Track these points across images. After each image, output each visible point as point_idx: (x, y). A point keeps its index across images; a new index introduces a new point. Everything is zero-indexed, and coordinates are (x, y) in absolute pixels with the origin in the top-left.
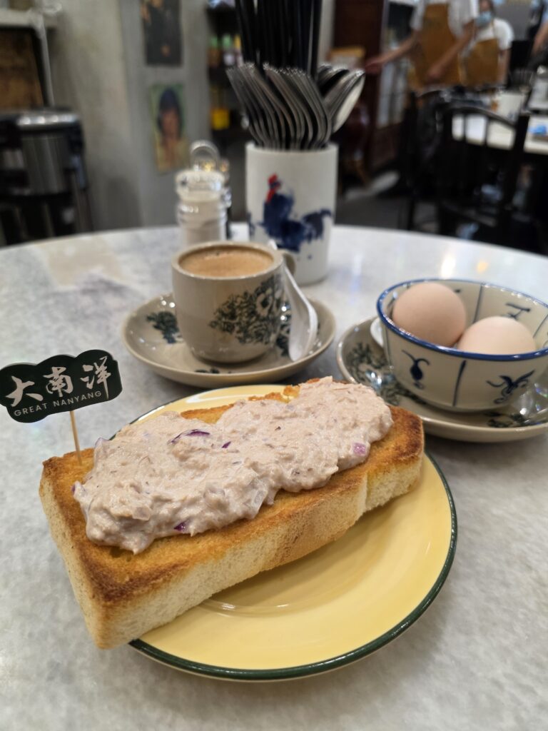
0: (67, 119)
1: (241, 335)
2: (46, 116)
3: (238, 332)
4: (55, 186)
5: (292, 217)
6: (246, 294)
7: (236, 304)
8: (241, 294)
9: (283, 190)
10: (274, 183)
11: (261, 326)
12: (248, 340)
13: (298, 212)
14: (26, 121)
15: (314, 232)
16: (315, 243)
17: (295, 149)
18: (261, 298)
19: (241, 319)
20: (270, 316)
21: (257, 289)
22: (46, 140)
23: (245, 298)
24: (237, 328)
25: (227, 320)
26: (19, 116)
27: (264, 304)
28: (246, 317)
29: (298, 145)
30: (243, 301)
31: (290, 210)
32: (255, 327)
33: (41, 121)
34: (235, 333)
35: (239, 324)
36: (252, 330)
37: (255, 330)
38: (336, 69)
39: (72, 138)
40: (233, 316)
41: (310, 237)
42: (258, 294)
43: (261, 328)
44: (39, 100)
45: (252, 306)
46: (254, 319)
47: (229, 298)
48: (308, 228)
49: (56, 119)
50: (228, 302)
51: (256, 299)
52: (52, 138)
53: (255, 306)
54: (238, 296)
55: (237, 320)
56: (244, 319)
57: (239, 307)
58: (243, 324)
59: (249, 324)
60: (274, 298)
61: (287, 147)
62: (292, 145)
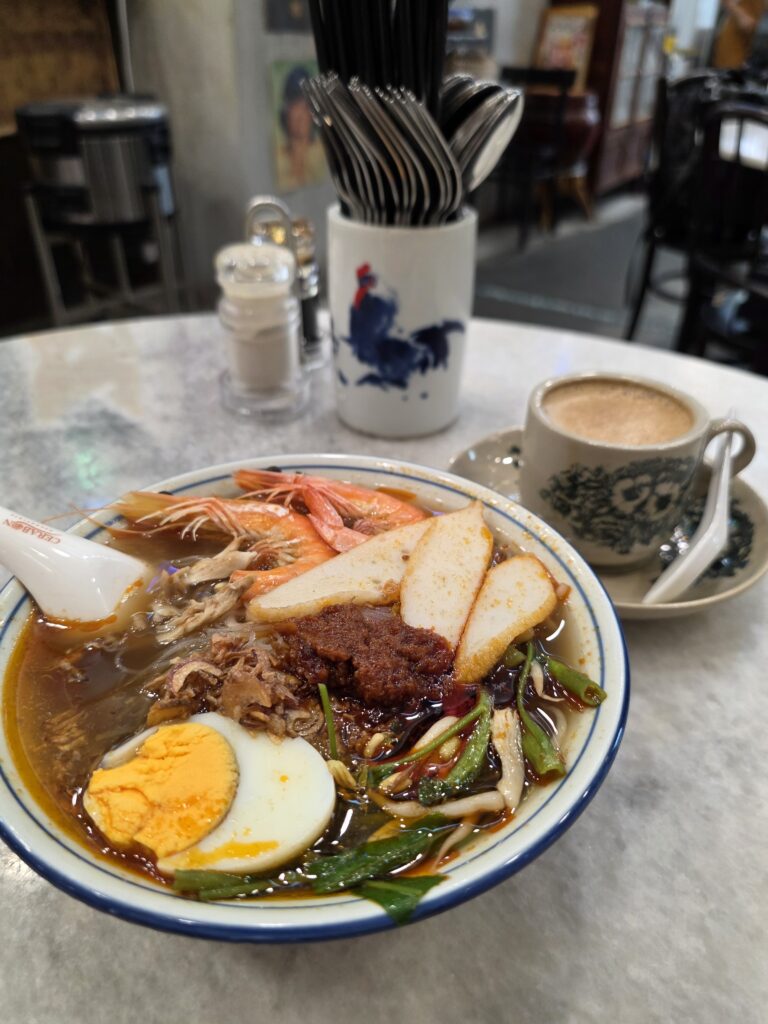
0: (150, 112)
1: (579, 525)
2: (121, 107)
3: (577, 519)
4: (129, 212)
5: (393, 333)
6: (599, 470)
7: (581, 480)
8: (592, 467)
9: (379, 290)
10: (365, 277)
11: (616, 524)
12: (588, 536)
13: (405, 325)
14: (89, 116)
15: (431, 358)
16: (434, 375)
17: (402, 224)
18: (627, 484)
19: (583, 503)
20: (639, 517)
21: (621, 470)
22: (117, 143)
23: (597, 476)
24: (574, 513)
25: (563, 496)
26: (77, 108)
27: (630, 495)
28: (593, 503)
29: (408, 217)
30: (593, 478)
31: (390, 322)
32: (604, 523)
33: (112, 115)
34: (568, 519)
35: (578, 508)
36: (597, 524)
37: (603, 526)
38: (478, 85)
39: (154, 142)
40: (572, 495)
41: (424, 366)
42: (622, 478)
43: (613, 527)
44: (114, 83)
45: (606, 492)
46: (604, 510)
47: (572, 466)
48: (421, 350)
49: (132, 114)
50: (568, 472)
51: (614, 484)
52: (125, 140)
53: (611, 493)
54: (586, 469)
55: (577, 501)
56: (589, 505)
57: (583, 484)
58: (585, 511)
59: (594, 514)
60: (653, 492)
61: (390, 222)
62: (397, 217)
